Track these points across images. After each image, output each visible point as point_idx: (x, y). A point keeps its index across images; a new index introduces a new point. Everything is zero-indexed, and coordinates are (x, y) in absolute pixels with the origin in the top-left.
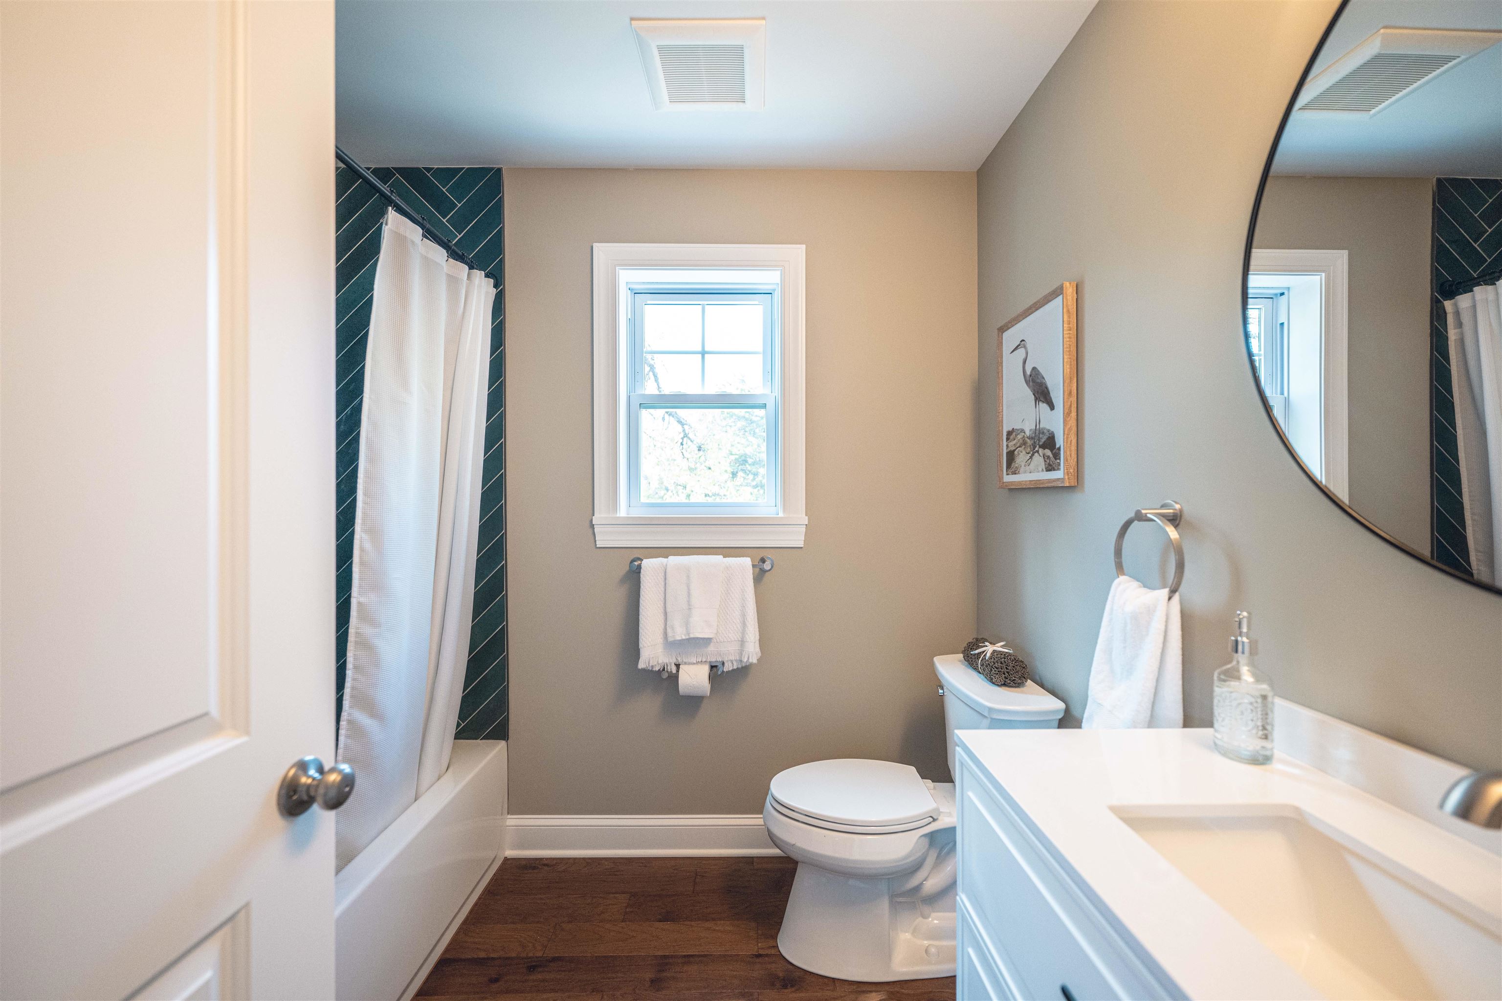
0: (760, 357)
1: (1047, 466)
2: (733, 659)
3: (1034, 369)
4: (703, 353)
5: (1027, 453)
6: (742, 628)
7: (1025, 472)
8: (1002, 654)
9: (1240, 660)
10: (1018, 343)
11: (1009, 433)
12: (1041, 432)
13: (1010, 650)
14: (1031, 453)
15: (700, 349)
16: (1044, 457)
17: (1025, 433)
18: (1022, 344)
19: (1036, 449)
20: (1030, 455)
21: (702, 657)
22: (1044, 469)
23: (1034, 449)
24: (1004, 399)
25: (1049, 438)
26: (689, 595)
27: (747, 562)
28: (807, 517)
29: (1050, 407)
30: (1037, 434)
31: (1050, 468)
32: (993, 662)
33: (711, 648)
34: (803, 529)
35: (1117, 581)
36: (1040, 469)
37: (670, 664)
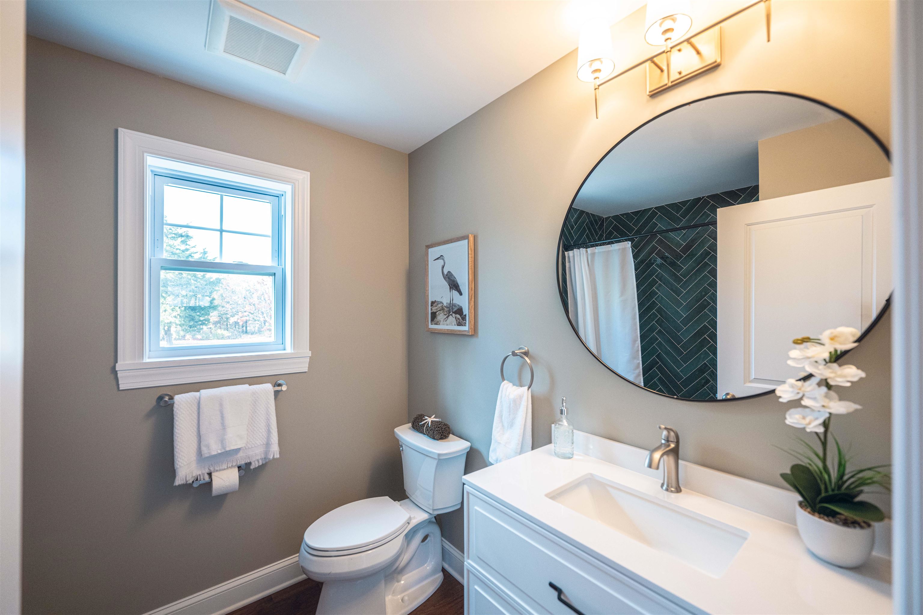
0: (270, 239)
1: (457, 323)
2: (259, 458)
3: (449, 272)
4: (221, 231)
5: (444, 315)
6: (267, 435)
7: (444, 324)
8: (437, 423)
9: (563, 417)
10: (439, 256)
11: (433, 303)
12: (454, 305)
13: (440, 419)
14: (448, 315)
15: (219, 228)
16: (456, 318)
17: (443, 304)
18: (441, 257)
19: (451, 313)
20: (447, 316)
21: (233, 462)
22: (456, 324)
23: (449, 313)
24: (429, 283)
25: (458, 309)
26: (222, 417)
27: (268, 387)
28: (311, 352)
29: (459, 293)
30: (451, 305)
31: (459, 324)
32: (434, 428)
33: (241, 454)
34: (308, 360)
35: (503, 383)
36: (454, 324)
37: (203, 474)
